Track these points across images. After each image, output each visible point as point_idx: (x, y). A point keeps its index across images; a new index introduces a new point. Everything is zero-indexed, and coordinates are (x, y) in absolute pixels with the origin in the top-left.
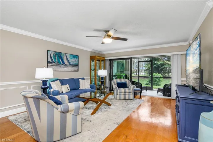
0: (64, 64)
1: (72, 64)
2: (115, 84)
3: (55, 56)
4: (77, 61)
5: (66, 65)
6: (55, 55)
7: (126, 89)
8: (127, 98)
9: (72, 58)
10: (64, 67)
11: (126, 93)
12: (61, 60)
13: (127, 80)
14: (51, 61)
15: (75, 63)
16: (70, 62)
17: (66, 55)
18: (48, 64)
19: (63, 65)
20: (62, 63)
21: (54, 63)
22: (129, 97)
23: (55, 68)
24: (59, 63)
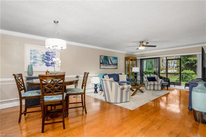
0: (109, 64)
1: (113, 64)
2: (145, 78)
6: (104, 58)
7: (155, 82)
8: (156, 89)
9: (113, 59)
11: (155, 85)
12: (107, 61)
13: (155, 76)
14: (102, 62)
15: (115, 63)
16: (112, 62)
17: (110, 58)
18: (101, 64)
21: (104, 63)
22: (157, 88)
23: (104, 67)
24: (106, 63)
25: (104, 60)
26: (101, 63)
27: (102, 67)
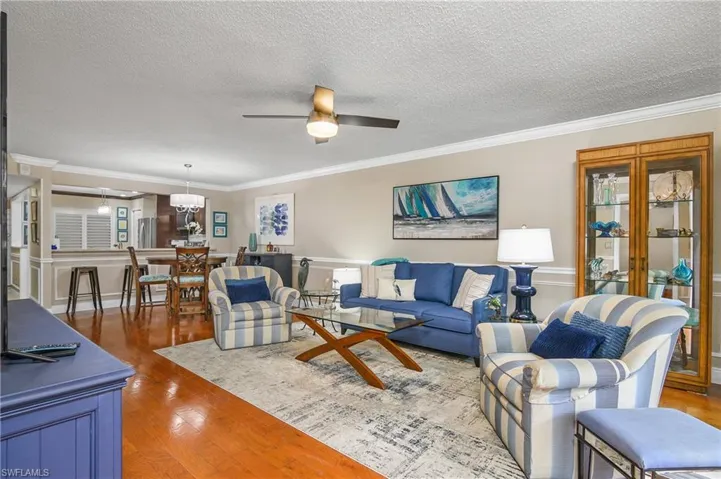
0: (437, 218)
1: (464, 212)
3: (410, 199)
4: (491, 199)
5: (443, 218)
6: (411, 195)
9: (466, 190)
10: (438, 225)
12: (427, 206)
14: (400, 214)
16: (457, 206)
17: (443, 187)
18: (396, 222)
19: (432, 219)
20: (430, 215)
21: (409, 216)
23: (412, 231)
24: (421, 215)
25: (410, 205)
26: (396, 217)
27: (401, 231)
